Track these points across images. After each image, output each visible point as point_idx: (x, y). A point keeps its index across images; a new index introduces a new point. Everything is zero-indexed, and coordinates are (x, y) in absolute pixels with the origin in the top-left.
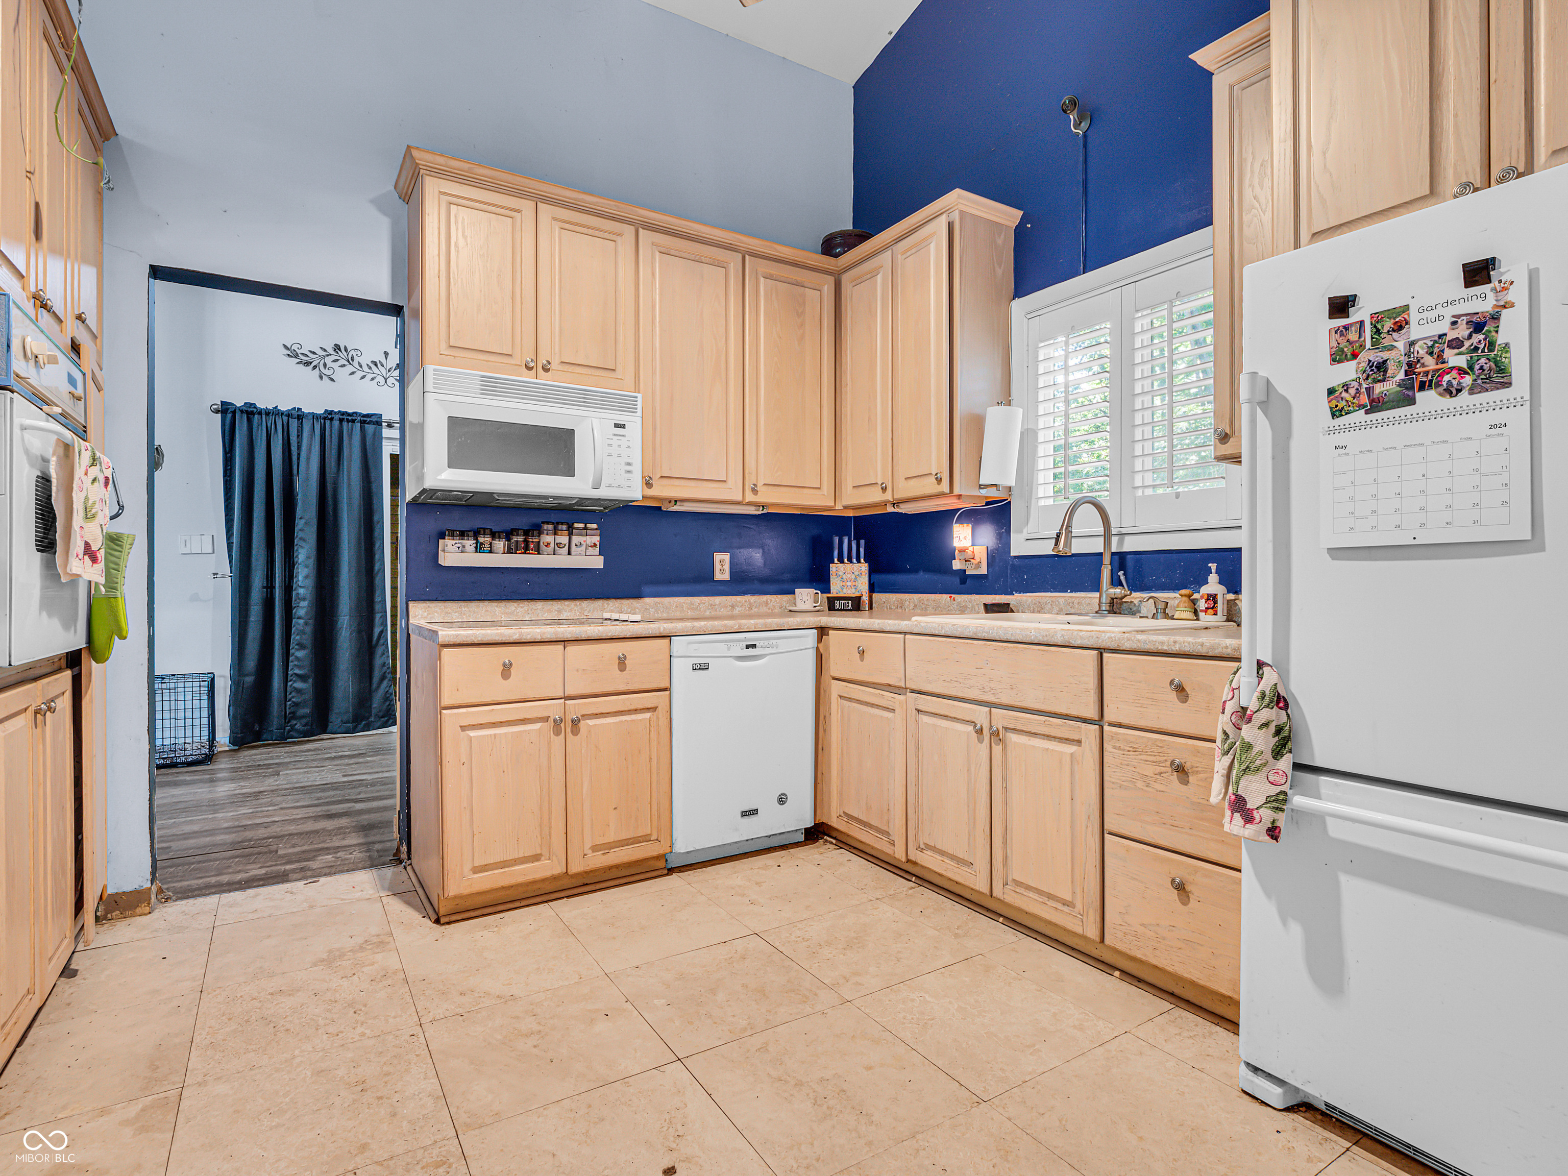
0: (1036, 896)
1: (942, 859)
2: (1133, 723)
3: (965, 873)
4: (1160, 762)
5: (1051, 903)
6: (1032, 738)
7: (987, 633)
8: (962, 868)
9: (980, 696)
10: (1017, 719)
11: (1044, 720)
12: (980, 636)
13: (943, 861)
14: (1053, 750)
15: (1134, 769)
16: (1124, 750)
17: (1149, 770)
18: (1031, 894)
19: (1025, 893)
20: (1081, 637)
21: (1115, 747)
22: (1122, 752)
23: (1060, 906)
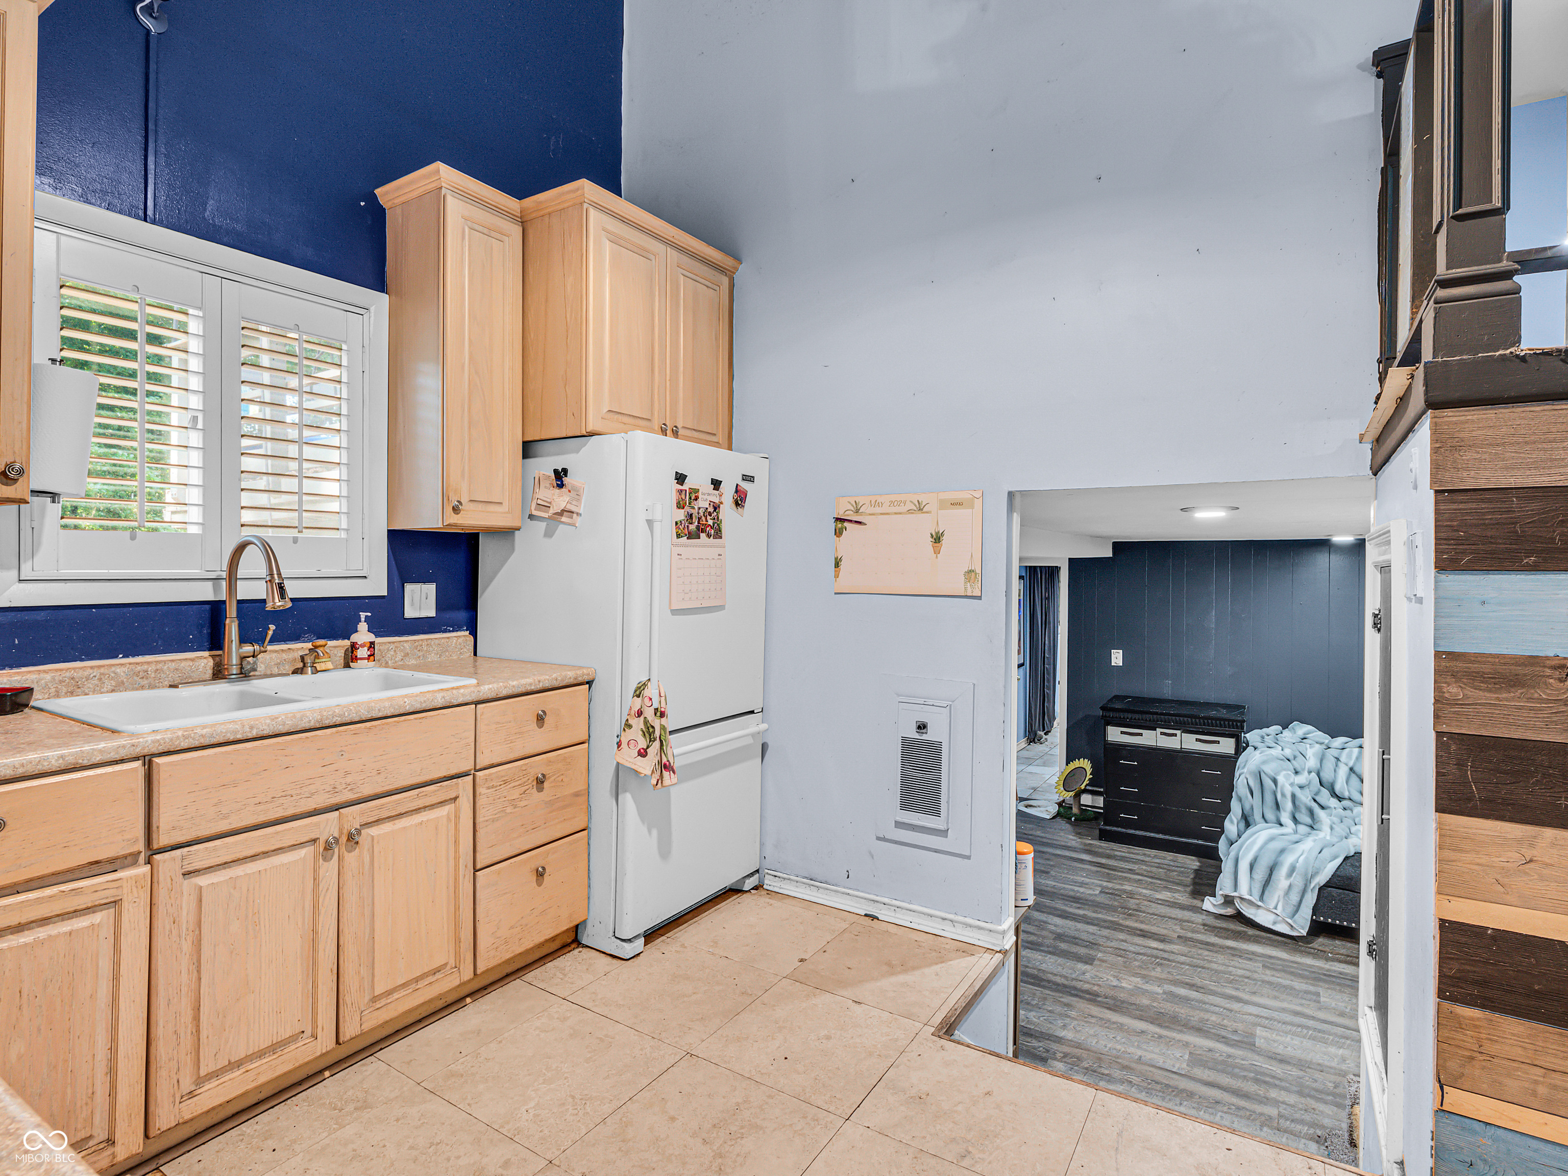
0: (403, 993)
1: (244, 1070)
2: (504, 759)
3: (294, 1053)
4: (525, 782)
5: (421, 984)
6: (396, 821)
7: (340, 716)
8: (286, 1051)
9: (328, 800)
10: (380, 807)
11: (417, 793)
12: (327, 722)
13: (247, 1071)
14: (427, 821)
15: (505, 799)
16: (496, 787)
17: (515, 794)
18: (396, 996)
19: (389, 1001)
20: (463, 695)
21: (488, 788)
22: (495, 789)
23: (431, 979)
